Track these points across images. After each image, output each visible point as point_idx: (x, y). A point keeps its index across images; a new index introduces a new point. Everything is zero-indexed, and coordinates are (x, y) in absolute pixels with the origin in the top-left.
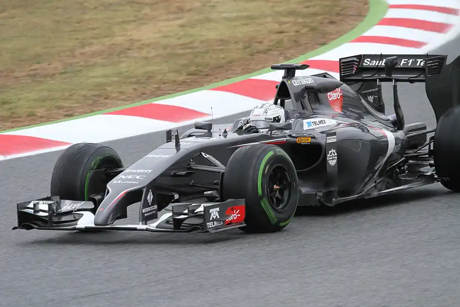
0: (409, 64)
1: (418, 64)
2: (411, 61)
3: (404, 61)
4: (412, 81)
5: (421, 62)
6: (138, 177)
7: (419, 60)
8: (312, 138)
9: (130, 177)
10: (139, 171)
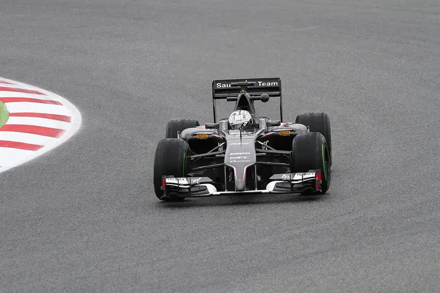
1: (260, 85)
5: (261, 83)
6: (245, 157)
8: (291, 131)
9: (238, 158)
10: (240, 154)
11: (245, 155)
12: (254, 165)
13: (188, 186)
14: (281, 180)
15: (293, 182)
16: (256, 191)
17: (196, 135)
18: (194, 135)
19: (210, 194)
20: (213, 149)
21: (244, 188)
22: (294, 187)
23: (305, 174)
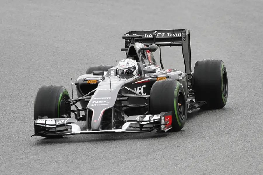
0: (163, 36)
1: (168, 36)
2: (163, 34)
3: (159, 34)
4: (170, 45)
5: (170, 34)
6: (105, 102)
7: (169, 33)
8: (166, 77)
9: (100, 102)
10: (103, 98)
11: (105, 100)
12: (112, 108)
13: (55, 126)
14: (134, 121)
15: (143, 123)
16: (113, 130)
17: (87, 80)
18: (85, 80)
19: (73, 132)
20: (88, 94)
21: (99, 129)
22: (143, 127)
23: (154, 116)
